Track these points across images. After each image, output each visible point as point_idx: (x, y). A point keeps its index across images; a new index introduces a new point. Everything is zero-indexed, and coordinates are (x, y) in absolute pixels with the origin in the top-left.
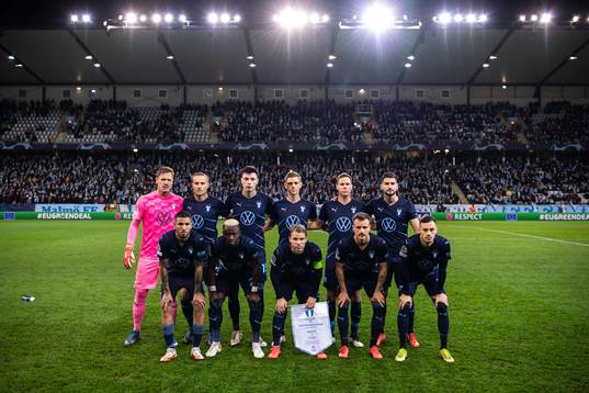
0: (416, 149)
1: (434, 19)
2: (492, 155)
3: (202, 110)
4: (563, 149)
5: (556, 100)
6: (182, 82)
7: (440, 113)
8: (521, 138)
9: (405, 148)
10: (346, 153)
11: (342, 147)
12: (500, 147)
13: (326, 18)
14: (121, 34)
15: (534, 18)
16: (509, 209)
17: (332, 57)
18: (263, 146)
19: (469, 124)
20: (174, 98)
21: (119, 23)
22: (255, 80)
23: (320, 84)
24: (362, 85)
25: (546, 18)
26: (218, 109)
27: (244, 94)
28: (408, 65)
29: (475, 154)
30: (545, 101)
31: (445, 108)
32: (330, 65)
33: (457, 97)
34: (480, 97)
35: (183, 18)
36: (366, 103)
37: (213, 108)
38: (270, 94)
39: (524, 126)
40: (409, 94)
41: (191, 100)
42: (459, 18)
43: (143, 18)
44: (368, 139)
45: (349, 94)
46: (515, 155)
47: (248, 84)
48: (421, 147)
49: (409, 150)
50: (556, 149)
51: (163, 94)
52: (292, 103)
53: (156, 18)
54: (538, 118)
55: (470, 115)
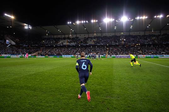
0: (133, 44)
1: (136, 18)
2: (149, 45)
3: (92, 38)
4: (165, 43)
5: (165, 33)
6: (88, 33)
7: (138, 37)
8: (156, 41)
9: (130, 44)
10: (119, 45)
11: (117, 44)
12: (151, 43)
13: (114, 20)
14: (76, 25)
15: (158, 17)
16: (152, 56)
17: (115, 27)
18: (102, 44)
19: (144, 39)
20: (87, 36)
21: (76, 23)
22: (101, 32)
23: (114, 32)
24: (122, 32)
25: (161, 16)
26: (95, 38)
27: (99, 35)
28: (131, 28)
29: (146, 45)
30: (162, 34)
31: (139, 36)
32: (115, 29)
33: (142, 34)
34: (147, 33)
35: (87, 22)
36: (123, 36)
37: (94, 38)
38: (104, 35)
39: (157, 39)
40: (132, 34)
41: (90, 36)
42: (141, 18)
43: (80, 22)
44: (123, 42)
45: (120, 34)
46: (154, 45)
47: (100, 33)
48: (134, 44)
49: (131, 44)
50: (164, 43)
51: (85, 35)
52: (108, 36)
53: (82, 22)
54: (161, 37)
55: (145, 37)
